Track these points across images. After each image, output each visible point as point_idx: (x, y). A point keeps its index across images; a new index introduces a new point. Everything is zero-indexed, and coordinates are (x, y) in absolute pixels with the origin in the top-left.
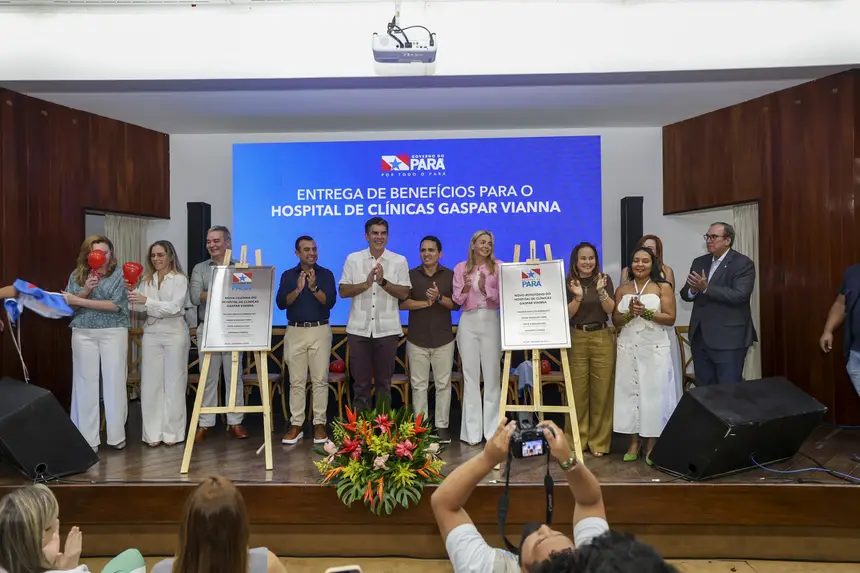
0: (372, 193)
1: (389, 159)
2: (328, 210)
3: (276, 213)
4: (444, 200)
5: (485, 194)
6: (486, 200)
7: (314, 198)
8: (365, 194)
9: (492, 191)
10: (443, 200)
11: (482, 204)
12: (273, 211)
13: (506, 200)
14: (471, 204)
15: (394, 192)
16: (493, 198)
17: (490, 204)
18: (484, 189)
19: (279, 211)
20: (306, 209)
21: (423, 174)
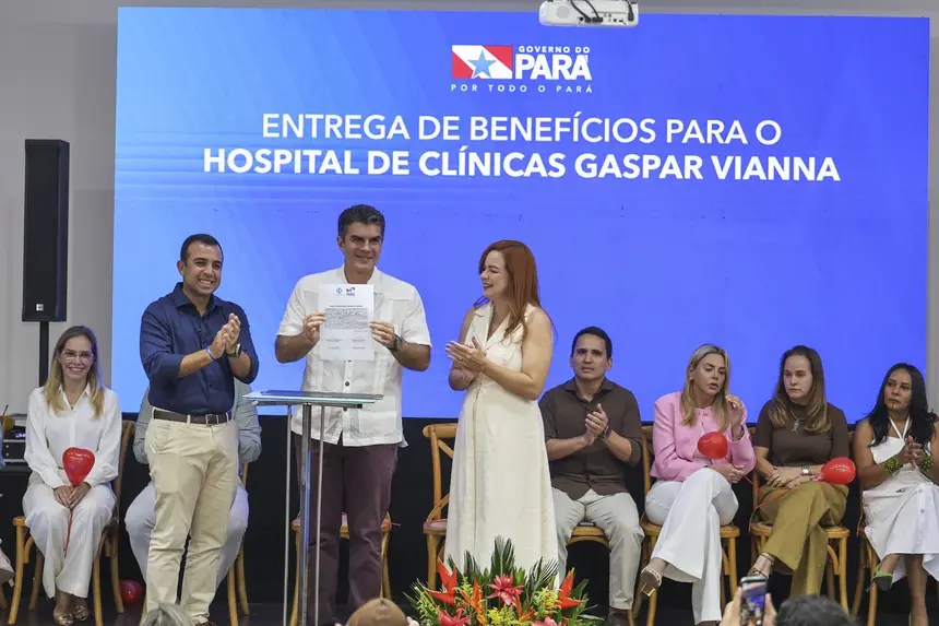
0: (429, 128)
1: (468, 53)
2: (331, 162)
3: (214, 166)
4: (590, 148)
5: (678, 137)
6: (680, 149)
7: (299, 133)
8: (413, 129)
9: (693, 132)
10: (583, 146)
11: (671, 159)
12: (208, 160)
13: (723, 151)
14: (646, 158)
15: (478, 127)
16: (694, 147)
17: (688, 159)
18: (675, 126)
19: (220, 160)
20: (282, 157)
21: (542, 89)
